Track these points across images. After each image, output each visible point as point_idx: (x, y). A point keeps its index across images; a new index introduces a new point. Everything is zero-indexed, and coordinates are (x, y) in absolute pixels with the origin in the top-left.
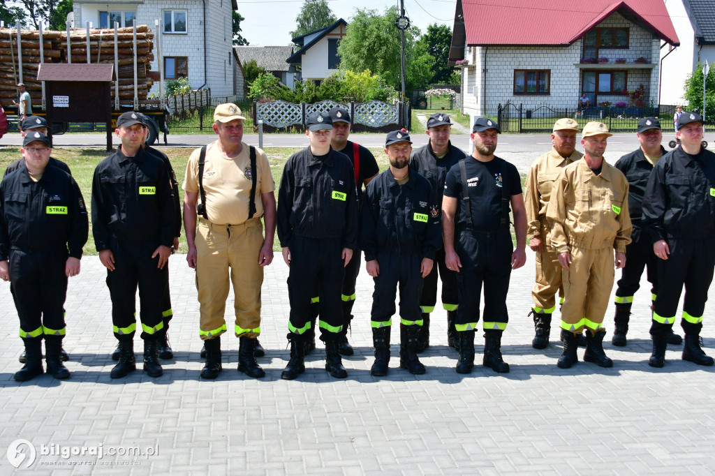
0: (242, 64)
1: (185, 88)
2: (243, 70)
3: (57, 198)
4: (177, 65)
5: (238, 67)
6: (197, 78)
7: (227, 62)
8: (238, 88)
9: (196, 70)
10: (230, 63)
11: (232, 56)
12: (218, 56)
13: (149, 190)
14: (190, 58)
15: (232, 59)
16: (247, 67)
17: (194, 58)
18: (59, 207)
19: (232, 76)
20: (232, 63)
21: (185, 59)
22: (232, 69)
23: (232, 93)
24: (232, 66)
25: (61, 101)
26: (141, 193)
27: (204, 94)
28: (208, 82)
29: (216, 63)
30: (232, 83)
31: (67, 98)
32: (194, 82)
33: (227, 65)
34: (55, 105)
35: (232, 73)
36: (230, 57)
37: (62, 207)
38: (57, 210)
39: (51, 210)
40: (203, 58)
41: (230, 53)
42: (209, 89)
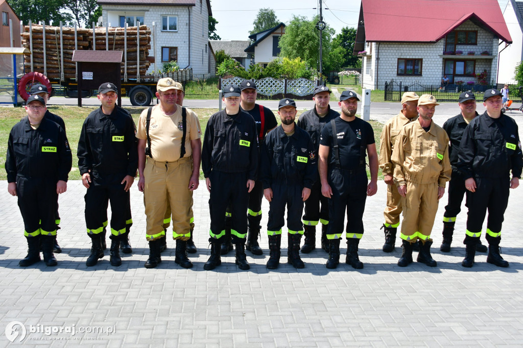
0: (215, 53)
1: (175, 68)
2: (215, 56)
3: (49, 141)
4: (170, 53)
5: (212, 54)
6: (183, 61)
7: (204, 51)
8: (211, 68)
9: (183, 56)
10: (206, 52)
11: (208, 47)
12: (198, 47)
13: (119, 139)
14: (179, 48)
15: (208, 49)
16: (218, 55)
17: (182, 48)
18: (51, 147)
19: (207, 60)
20: (207, 51)
21: (176, 48)
22: (208, 56)
23: (207, 72)
24: (207, 53)
25: (88, 76)
26: (113, 140)
27: (188, 72)
28: (191, 64)
29: (196, 52)
30: (207, 65)
31: (91, 74)
32: (182, 64)
33: (204, 53)
34: (84, 78)
35: (207, 58)
36: (206, 48)
37: (53, 148)
38: (49, 149)
39: (45, 149)
40: (188, 48)
41: (206, 45)
42: (192, 69)
